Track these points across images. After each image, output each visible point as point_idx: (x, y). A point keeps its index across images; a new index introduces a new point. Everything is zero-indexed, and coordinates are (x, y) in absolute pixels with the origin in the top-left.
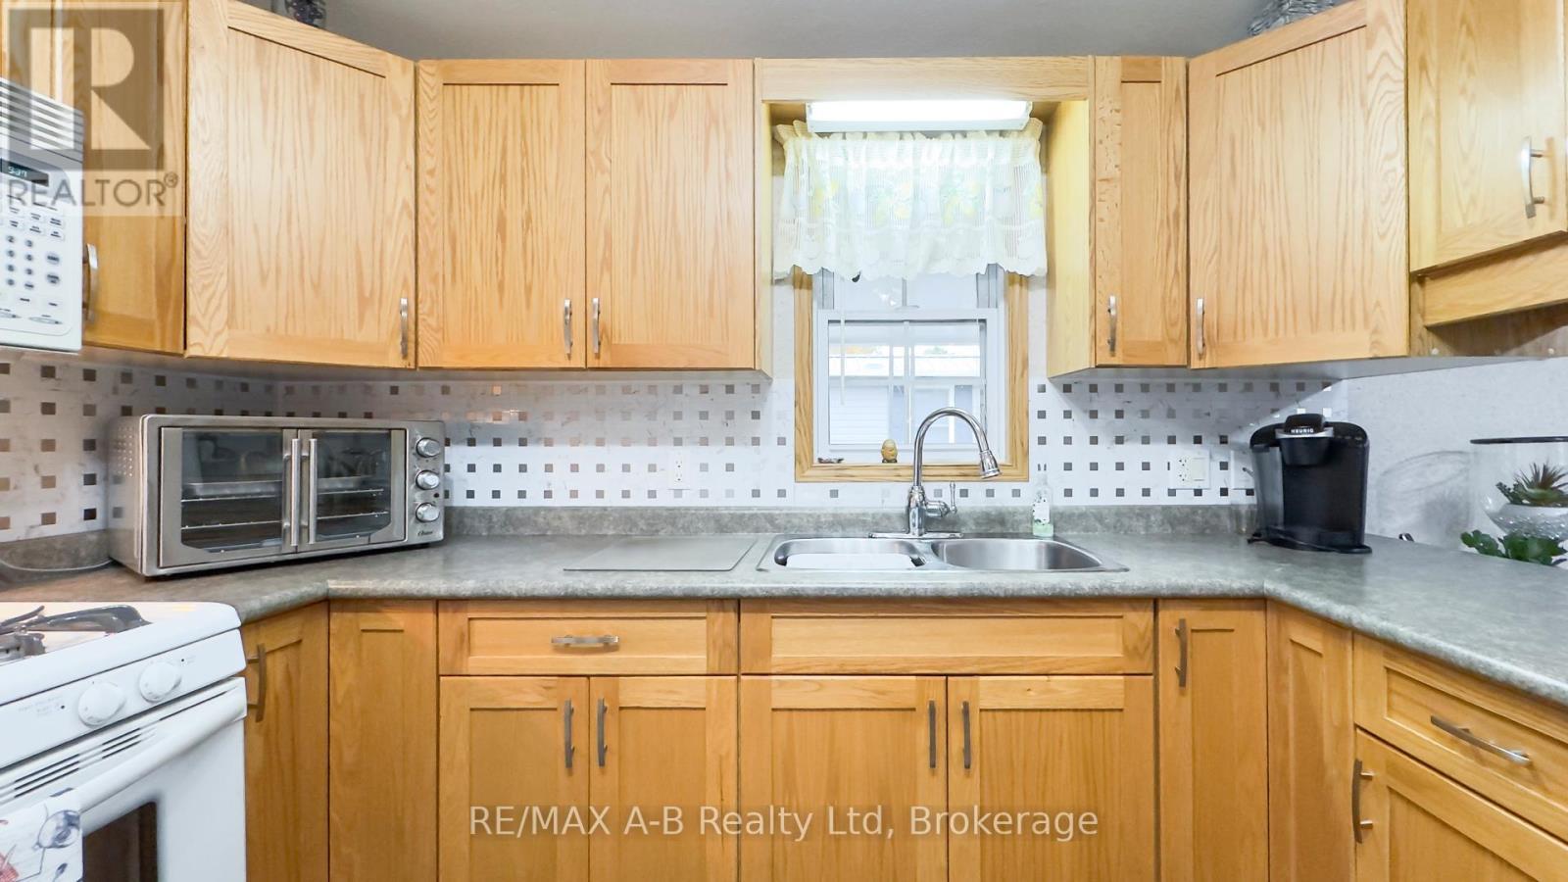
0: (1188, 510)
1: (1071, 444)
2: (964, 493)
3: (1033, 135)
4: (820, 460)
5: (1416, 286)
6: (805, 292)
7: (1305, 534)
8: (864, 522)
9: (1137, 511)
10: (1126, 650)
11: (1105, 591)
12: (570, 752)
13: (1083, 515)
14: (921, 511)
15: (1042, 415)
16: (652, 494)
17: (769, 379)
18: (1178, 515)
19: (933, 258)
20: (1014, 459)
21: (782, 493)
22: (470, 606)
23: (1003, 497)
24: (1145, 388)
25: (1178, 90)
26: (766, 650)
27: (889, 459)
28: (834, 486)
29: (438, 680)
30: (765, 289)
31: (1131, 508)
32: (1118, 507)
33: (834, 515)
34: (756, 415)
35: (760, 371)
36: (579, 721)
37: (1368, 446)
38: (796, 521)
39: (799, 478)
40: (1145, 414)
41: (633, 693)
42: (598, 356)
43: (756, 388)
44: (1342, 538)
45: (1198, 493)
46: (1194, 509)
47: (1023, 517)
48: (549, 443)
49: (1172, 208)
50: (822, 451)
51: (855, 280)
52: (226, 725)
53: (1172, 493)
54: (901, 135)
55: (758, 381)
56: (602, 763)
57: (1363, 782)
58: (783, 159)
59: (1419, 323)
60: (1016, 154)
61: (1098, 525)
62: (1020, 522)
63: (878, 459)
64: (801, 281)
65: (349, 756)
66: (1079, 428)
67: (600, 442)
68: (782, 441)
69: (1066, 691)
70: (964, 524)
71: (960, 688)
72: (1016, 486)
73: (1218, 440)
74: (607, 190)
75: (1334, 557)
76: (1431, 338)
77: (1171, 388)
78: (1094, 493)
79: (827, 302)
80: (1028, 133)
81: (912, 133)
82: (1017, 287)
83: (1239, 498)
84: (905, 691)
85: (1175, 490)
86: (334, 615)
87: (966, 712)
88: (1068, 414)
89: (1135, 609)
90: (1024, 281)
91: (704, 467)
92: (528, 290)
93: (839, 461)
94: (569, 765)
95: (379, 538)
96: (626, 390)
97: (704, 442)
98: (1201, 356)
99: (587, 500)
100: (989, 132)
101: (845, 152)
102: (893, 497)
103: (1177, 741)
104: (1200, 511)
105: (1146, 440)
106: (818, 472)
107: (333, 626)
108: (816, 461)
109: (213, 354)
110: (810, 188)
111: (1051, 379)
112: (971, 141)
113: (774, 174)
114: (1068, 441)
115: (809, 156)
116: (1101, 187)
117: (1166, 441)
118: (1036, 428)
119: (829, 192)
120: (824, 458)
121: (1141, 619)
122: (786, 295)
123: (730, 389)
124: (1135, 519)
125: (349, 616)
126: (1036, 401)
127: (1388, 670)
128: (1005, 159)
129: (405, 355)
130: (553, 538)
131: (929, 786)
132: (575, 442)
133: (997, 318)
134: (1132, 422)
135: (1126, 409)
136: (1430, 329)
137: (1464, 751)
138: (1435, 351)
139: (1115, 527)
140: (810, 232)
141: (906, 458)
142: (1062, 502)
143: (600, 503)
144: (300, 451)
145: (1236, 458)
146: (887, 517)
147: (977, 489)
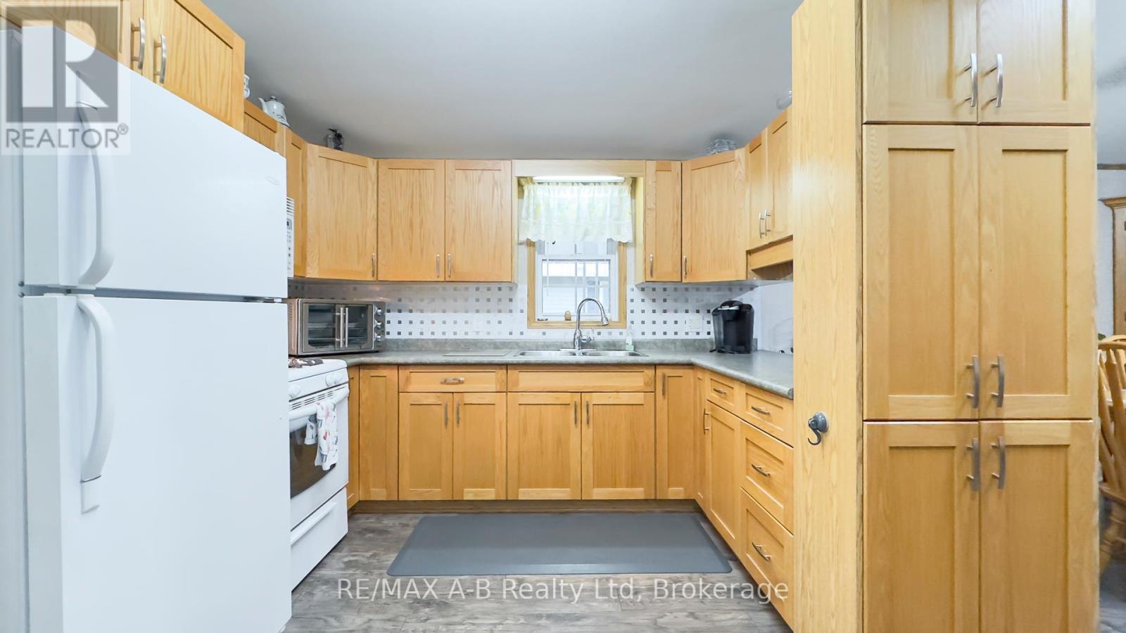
1: (644, 313)
2: (599, 333)
3: (628, 184)
4: (538, 320)
5: (749, 256)
6: (532, 248)
7: (728, 348)
8: (557, 345)
10: (645, 383)
11: (636, 362)
12: (446, 420)
13: (648, 343)
14: (579, 341)
15: (632, 301)
16: (466, 333)
17: (517, 285)
19: (586, 234)
20: (620, 318)
21: (522, 333)
22: (410, 367)
23: (615, 335)
24: (676, 290)
25: (678, 174)
26: (516, 383)
27: (568, 319)
28: (544, 330)
29: (398, 395)
30: (516, 247)
31: (669, 340)
32: (663, 340)
33: (544, 342)
34: (511, 300)
35: (514, 283)
36: (449, 409)
37: (753, 312)
38: (527, 344)
39: (529, 326)
40: (676, 300)
41: (469, 399)
42: (450, 277)
43: (511, 289)
44: (742, 348)
45: (698, 333)
46: (695, 340)
48: (422, 311)
49: (675, 221)
50: (539, 316)
51: (553, 243)
52: (340, 402)
53: (687, 333)
54: (573, 184)
55: (512, 286)
56: (458, 422)
57: (706, 416)
58: (523, 191)
59: (750, 269)
60: (620, 192)
62: (621, 345)
63: (563, 319)
64: (530, 244)
65: (366, 422)
66: (648, 306)
67: (444, 311)
68: (522, 311)
69: (625, 398)
70: (598, 346)
71: (586, 397)
72: (621, 330)
74: (453, 211)
75: (737, 355)
76: (753, 273)
78: (654, 333)
79: (542, 252)
80: (625, 183)
81: (578, 183)
82: (622, 247)
83: (712, 336)
84: (566, 398)
86: (361, 370)
87: (588, 405)
88: (643, 300)
89: (647, 369)
90: (625, 244)
91: (489, 322)
92: (422, 250)
93: (546, 320)
94: (446, 424)
95: (364, 347)
96: (455, 289)
97: (489, 311)
98: (686, 278)
99: (438, 336)
100: (609, 183)
101: (549, 190)
102: (568, 335)
103: (663, 416)
105: (676, 312)
106: (537, 324)
107: (361, 375)
108: (536, 320)
109: (314, 277)
110: (534, 205)
111: (636, 286)
112: (602, 187)
113: (519, 198)
114: (643, 311)
115: (534, 192)
116: (647, 212)
117: (684, 312)
118: (630, 306)
119: (542, 208)
120: (540, 318)
121: (650, 372)
122: (524, 250)
123: (500, 289)
125: (366, 371)
126: (630, 295)
127: (711, 379)
128: (616, 194)
129: (373, 276)
130: (425, 351)
131: (575, 431)
132: (434, 311)
133: (615, 258)
134: (670, 304)
135: (668, 298)
136: (753, 270)
137: (718, 396)
138: (755, 278)
140: (534, 223)
141: (574, 319)
142: (639, 337)
143: (444, 337)
144: (342, 313)
145: (711, 319)
146: (566, 343)
147: (604, 331)
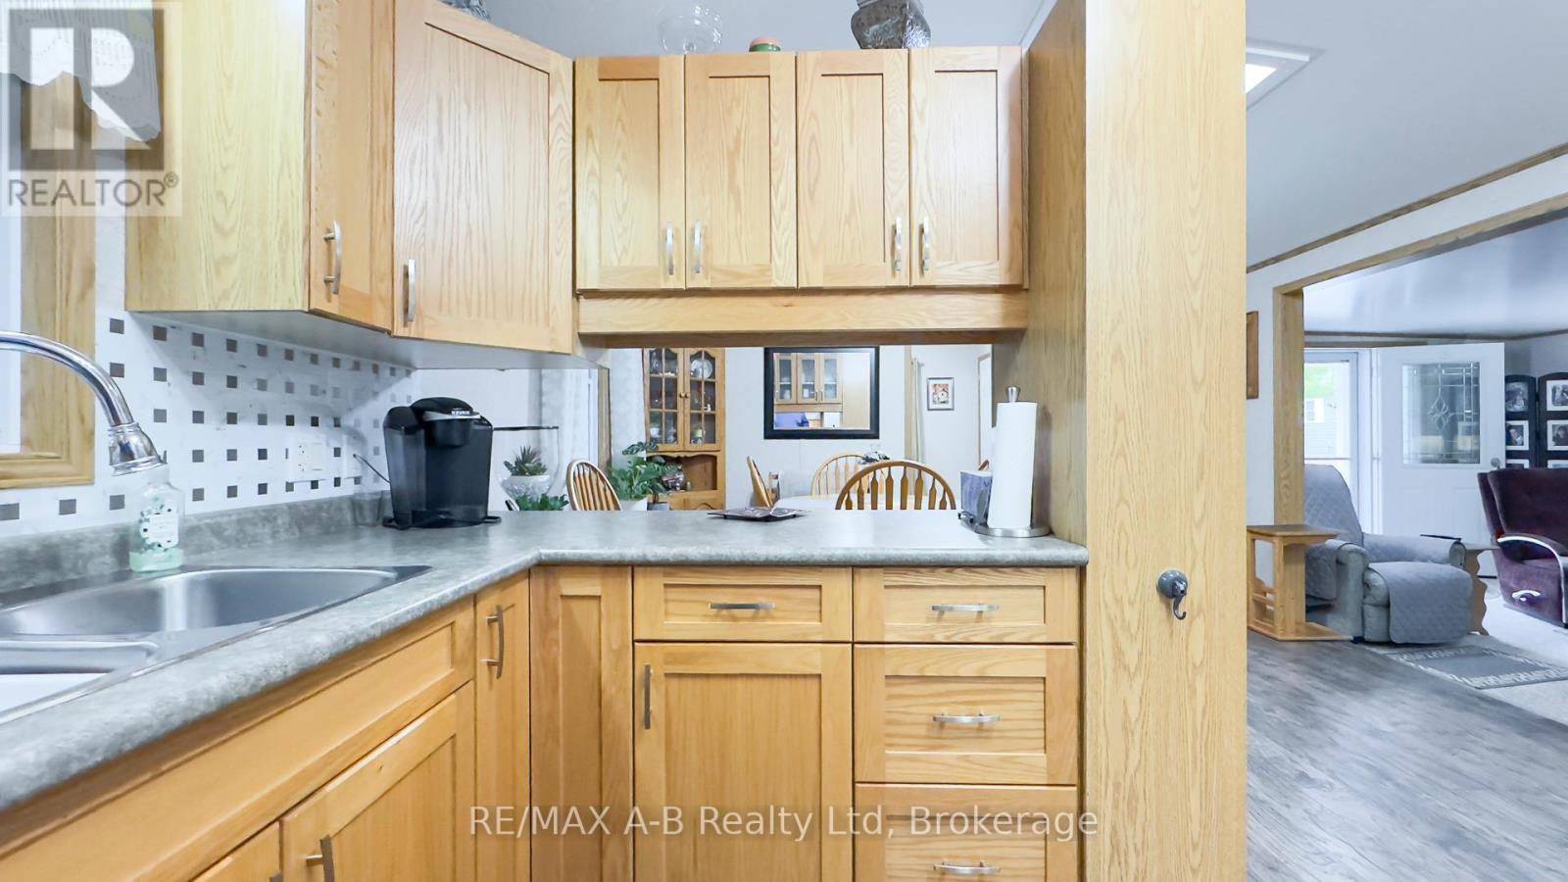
0: (313, 506)
1: (165, 421)
9: (263, 514)
18: (306, 514)
24: (262, 351)
32: (236, 512)
40: (262, 385)
45: (315, 485)
47: (96, 547)
53: (290, 487)
61: (215, 541)
66: (177, 396)
73: (332, 423)
77: (289, 355)
85: (292, 484)
88: (160, 375)
104: (325, 506)
105: (262, 420)
111: (134, 314)
117: (285, 422)
124: (260, 525)
126: (108, 345)
127: (667, 586)
134: (245, 396)
135: (240, 375)
139: (237, 540)
145: (349, 443)
